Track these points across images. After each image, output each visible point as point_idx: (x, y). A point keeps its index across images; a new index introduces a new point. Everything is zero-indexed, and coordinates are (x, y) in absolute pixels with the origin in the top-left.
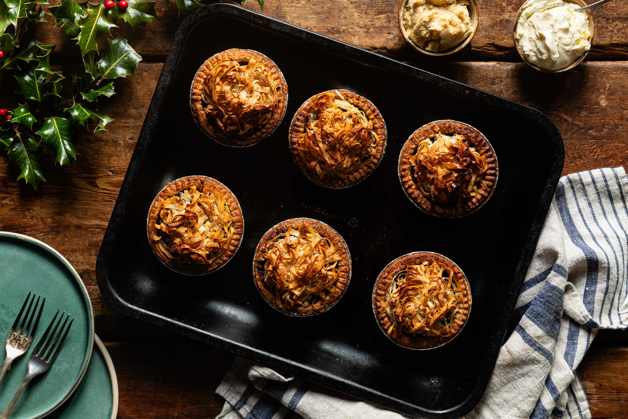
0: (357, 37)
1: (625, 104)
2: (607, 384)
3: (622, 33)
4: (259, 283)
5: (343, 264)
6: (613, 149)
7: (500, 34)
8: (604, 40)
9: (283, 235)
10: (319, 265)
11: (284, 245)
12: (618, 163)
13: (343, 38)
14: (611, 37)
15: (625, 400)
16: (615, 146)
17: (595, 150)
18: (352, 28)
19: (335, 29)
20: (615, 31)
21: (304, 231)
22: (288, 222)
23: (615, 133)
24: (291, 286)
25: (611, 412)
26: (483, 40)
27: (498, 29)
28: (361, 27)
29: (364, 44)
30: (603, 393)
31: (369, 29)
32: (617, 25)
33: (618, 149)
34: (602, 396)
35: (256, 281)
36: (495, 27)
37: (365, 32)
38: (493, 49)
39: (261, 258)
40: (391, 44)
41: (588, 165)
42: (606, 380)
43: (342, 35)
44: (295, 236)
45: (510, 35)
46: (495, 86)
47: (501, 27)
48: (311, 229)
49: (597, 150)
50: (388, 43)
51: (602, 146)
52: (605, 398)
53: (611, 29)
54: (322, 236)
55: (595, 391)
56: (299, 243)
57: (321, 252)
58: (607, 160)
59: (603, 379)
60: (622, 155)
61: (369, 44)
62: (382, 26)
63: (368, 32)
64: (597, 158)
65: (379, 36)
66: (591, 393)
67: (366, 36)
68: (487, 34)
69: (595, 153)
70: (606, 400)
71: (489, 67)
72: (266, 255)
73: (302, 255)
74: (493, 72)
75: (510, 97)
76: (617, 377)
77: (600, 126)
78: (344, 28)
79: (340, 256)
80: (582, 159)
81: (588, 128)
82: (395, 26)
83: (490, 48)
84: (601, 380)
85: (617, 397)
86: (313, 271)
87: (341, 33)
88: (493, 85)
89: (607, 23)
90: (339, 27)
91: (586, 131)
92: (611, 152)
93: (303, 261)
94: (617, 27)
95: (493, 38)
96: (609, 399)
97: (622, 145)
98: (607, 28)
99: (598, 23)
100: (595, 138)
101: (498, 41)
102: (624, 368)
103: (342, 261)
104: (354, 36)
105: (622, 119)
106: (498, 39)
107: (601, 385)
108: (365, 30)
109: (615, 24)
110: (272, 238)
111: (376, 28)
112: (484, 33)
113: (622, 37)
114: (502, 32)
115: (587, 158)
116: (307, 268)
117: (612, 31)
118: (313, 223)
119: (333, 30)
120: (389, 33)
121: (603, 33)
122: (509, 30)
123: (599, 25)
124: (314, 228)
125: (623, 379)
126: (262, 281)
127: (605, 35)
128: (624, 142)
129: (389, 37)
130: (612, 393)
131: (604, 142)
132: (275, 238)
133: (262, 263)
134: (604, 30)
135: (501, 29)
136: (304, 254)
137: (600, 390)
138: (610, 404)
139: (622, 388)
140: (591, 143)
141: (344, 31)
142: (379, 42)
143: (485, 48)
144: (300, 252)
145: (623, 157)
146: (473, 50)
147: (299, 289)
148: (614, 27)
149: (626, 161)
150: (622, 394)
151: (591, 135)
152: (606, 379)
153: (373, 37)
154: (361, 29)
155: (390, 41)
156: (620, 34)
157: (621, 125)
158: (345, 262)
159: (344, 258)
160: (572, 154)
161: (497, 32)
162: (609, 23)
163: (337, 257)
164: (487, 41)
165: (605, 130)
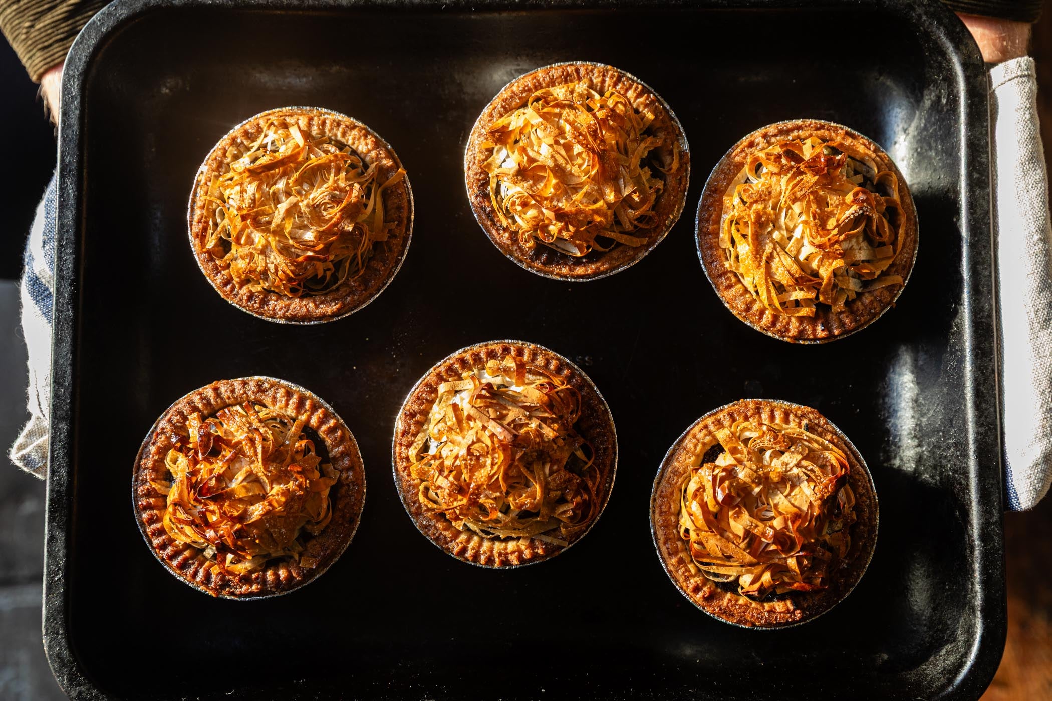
4: (580, 271)
5: (600, 79)
9: (493, 184)
10: (584, 119)
11: (515, 183)
21: (501, 136)
22: (469, 168)
24: (611, 197)
35: (573, 277)
39: (528, 245)
44: (504, 161)
48: (502, 122)
54: (524, 105)
56: (524, 150)
57: (557, 110)
72: (523, 234)
73: (551, 150)
79: (579, 79)
86: (594, 134)
93: (563, 152)
103: (591, 80)
110: (493, 211)
116: (582, 145)
118: (491, 115)
124: (502, 116)
126: (578, 262)
132: (494, 203)
133: (540, 248)
136: (551, 146)
144: (544, 153)
147: (622, 182)
158: (596, 74)
159: (588, 74)
163: (581, 87)
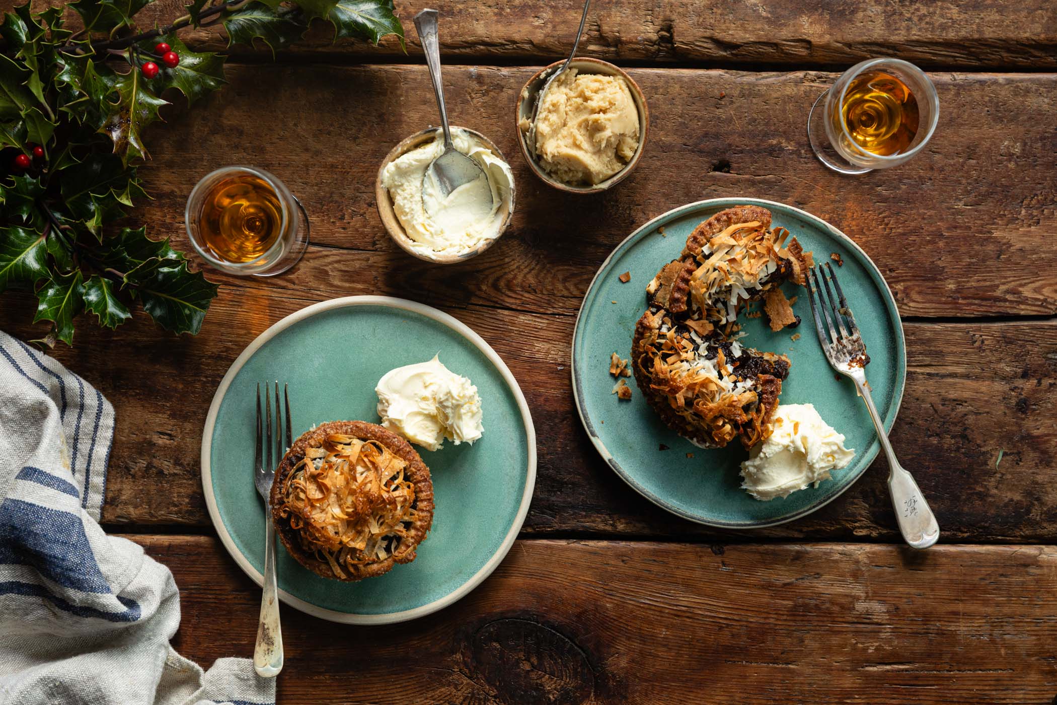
0: (482, 22)
1: (937, 144)
2: (906, 606)
3: (927, 23)
6: (916, 219)
7: (722, 21)
8: (897, 35)
12: (924, 243)
13: (458, 23)
14: (908, 29)
15: (937, 634)
16: (919, 215)
17: (886, 220)
18: (474, 8)
19: (445, 9)
20: (915, 19)
23: (921, 192)
25: (912, 653)
26: (695, 31)
27: (719, 12)
28: (490, 6)
29: (494, 35)
30: (899, 622)
31: (502, 9)
32: (918, 10)
33: (924, 219)
34: (898, 626)
36: (715, 10)
37: (496, 14)
38: (710, 46)
40: (539, 35)
41: (874, 245)
42: (905, 600)
43: (458, 18)
45: (738, 23)
46: (721, 110)
47: (725, 9)
49: (890, 220)
50: (534, 33)
51: (898, 214)
52: (904, 630)
53: (908, 15)
55: (888, 617)
58: (905, 237)
59: (901, 597)
60: (931, 229)
61: (502, 34)
62: (525, 5)
63: (501, 14)
64: (889, 234)
65: (519, 21)
66: (880, 621)
67: (497, 22)
68: (701, 20)
69: (887, 224)
70: (906, 633)
71: (710, 78)
74: (717, 86)
75: (745, 129)
76: (924, 594)
77: (894, 179)
78: (461, 6)
80: (864, 234)
81: (874, 183)
82: (547, 5)
83: (705, 45)
84: (897, 599)
85: (924, 629)
87: (455, 16)
88: (718, 108)
89: (902, 6)
90: (452, 4)
91: (872, 188)
92: (913, 224)
94: (919, 13)
95: (712, 27)
96: (910, 631)
97: (932, 212)
98: (901, 14)
99: (886, 6)
100: (885, 200)
101: (719, 33)
102: (936, 579)
104: (477, 20)
105: (932, 169)
106: (720, 30)
107: (897, 609)
108: (496, 10)
109: (914, 7)
111: (515, 7)
112: (696, 19)
113: (927, 30)
114: (726, 17)
115: (872, 232)
117: (910, 19)
119: (442, 10)
120: (536, 17)
121: (896, 23)
122: (737, 14)
123: (889, 8)
125: (934, 598)
127: (898, 25)
128: (934, 208)
129: (537, 24)
130: (915, 622)
131: (901, 207)
134: (896, 17)
135: (725, 13)
137: (895, 616)
138: (912, 640)
139: (931, 613)
140: (879, 209)
141: (460, 11)
142: (519, 31)
143: (697, 43)
145: (932, 232)
146: (678, 47)
148: (913, 13)
149: (937, 240)
150: (932, 623)
151: (879, 195)
152: (906, 598)
153: (510, 24)
154: (489, 10)
155: (538, 30)
156: (923, 25)
157: (931, 179)
160: (848, 226)
161: (718, 17)
162: (906, 6)
164: (700, 32)
165: (904, 187)
